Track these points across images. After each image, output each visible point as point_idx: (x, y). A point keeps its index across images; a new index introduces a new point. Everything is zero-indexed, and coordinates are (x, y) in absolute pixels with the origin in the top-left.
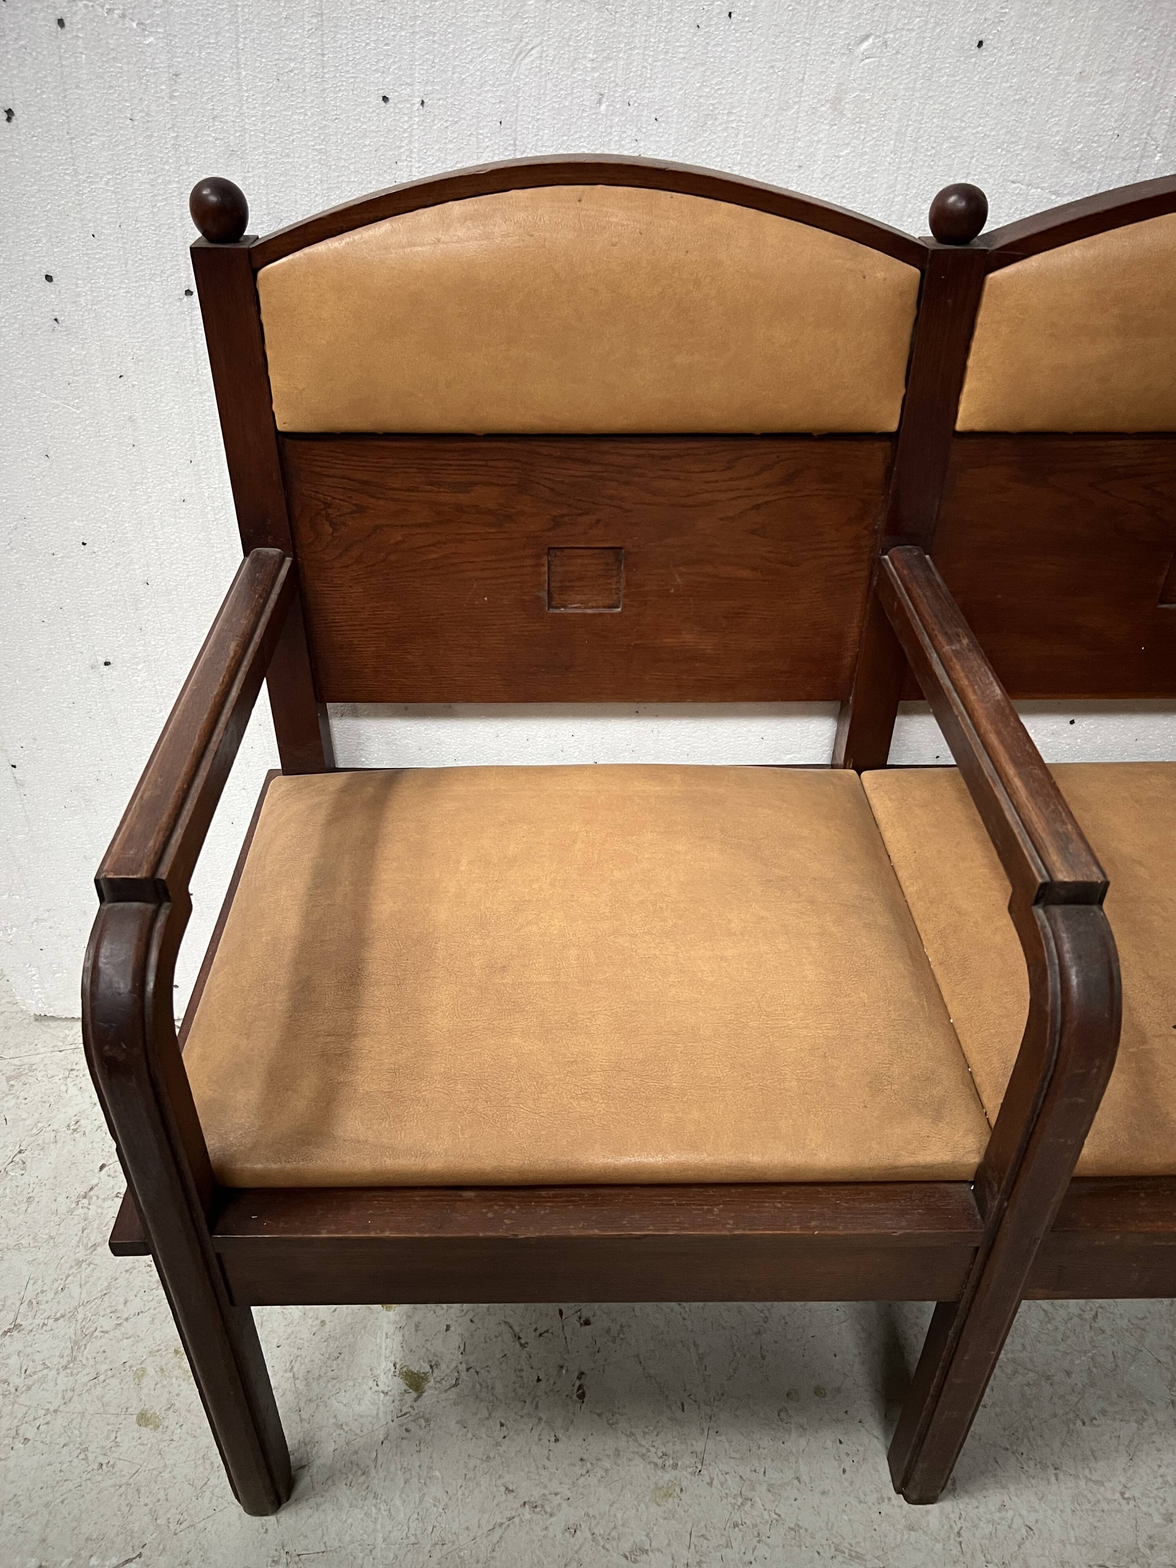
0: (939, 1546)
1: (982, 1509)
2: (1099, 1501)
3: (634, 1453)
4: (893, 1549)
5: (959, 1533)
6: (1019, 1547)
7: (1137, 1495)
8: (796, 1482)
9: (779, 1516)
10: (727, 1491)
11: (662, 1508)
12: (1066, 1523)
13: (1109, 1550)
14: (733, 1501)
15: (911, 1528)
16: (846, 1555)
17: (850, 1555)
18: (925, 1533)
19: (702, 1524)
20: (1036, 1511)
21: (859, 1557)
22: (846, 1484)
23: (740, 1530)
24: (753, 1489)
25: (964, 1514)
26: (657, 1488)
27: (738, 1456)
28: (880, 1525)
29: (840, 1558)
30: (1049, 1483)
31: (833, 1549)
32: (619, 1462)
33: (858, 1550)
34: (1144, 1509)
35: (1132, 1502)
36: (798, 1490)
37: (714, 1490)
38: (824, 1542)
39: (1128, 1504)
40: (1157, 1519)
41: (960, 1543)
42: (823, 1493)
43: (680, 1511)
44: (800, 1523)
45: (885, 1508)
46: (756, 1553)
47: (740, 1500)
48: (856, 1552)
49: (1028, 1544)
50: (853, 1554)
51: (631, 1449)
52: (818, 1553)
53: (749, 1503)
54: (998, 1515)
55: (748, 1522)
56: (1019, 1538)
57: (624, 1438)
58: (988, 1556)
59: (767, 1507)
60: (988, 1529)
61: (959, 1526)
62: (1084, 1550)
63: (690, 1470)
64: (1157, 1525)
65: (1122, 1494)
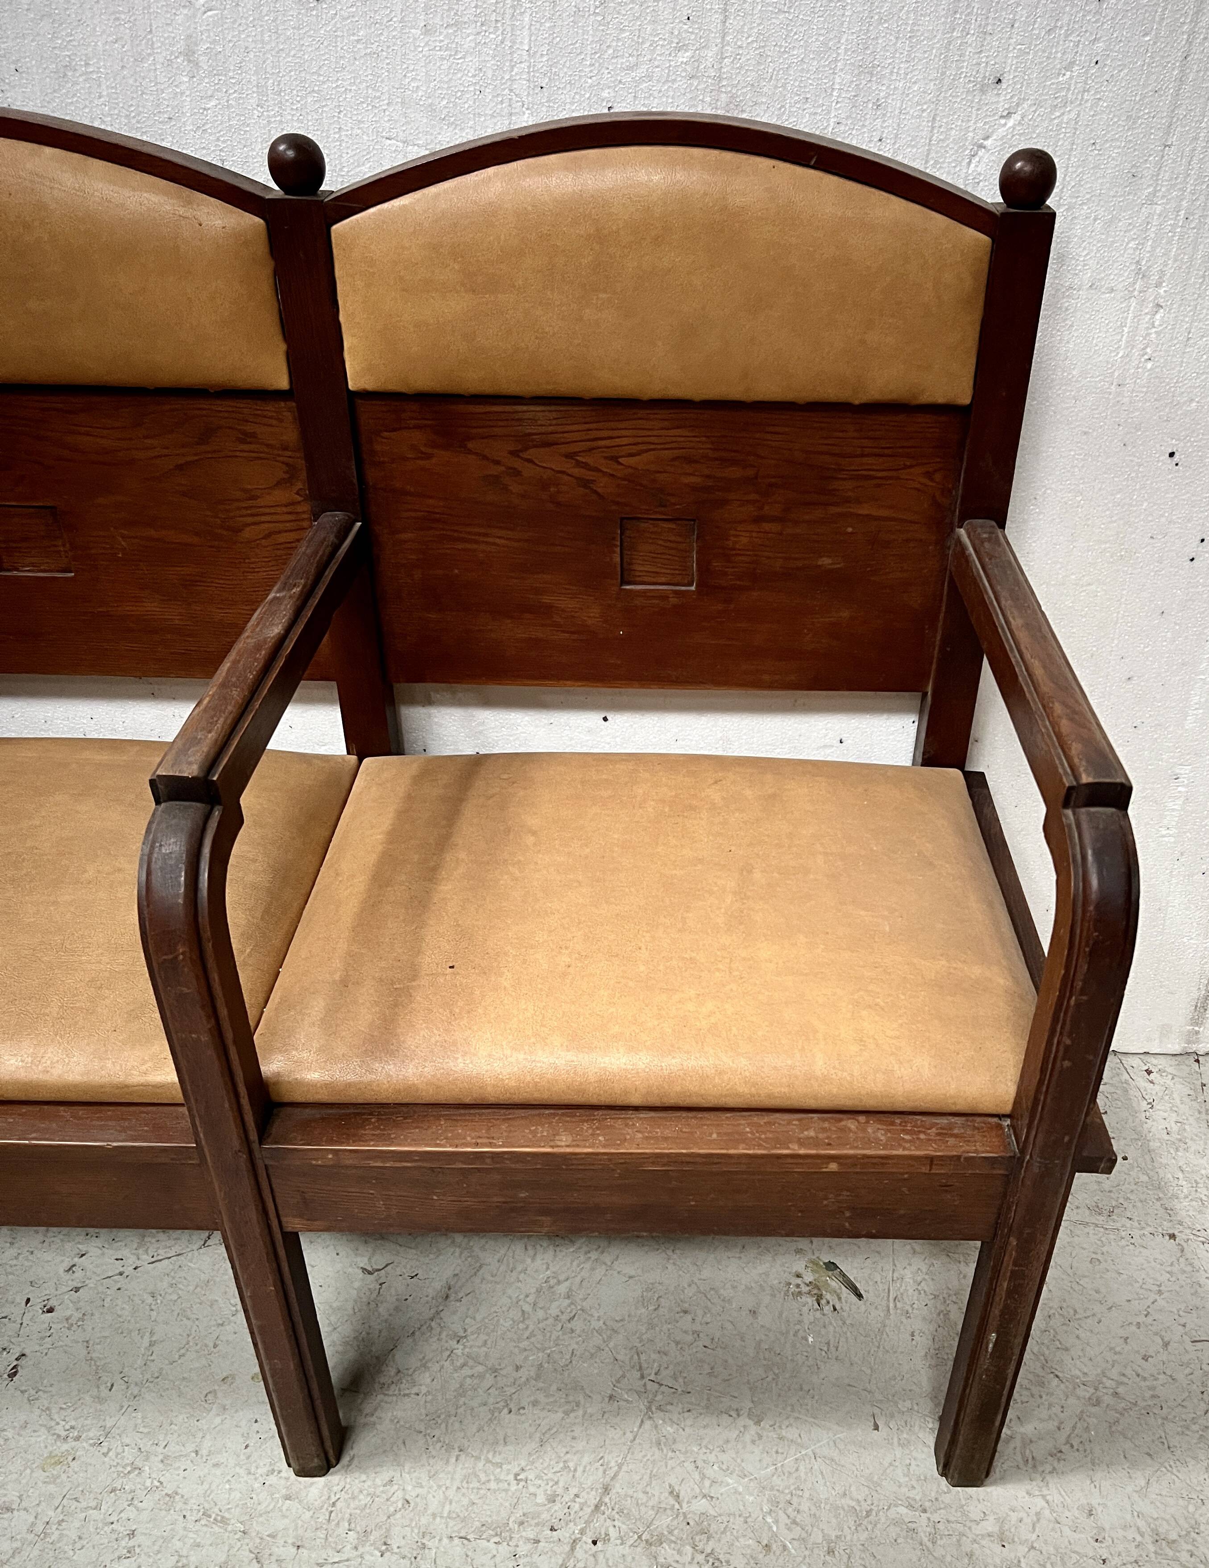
0: (308, 1514)
1: (369, 1483)
2: (489, 1481)
3: (41, 1425)
4: (261, 1515)
5: (334, 1504)
6: (389, 1517)
7: (531, 1476)
8: (194, 1455)
9: (161, 1483)
10: (119, 1461)
11: (47, 1474)
12: (446, 1498)
13: (478, 1524)
14: (121, 1469)
15: (288, 1498)
16: (212, 1520)
17: (215, 1519)
18: (300, 1502)
19: (81, 1489)
20: (422, 1487)
21: (224, 1521)
22: (242, 1457)
23: (116, 1495)
24: (147, 1459)
25: (348, 1486)
26: (50, 1456)
27: (146, 1430)
28: (258, 1495)
29: (203, 1522)
30: (448, 1462)
31: (201, 1513)
32: (22, 1433)
33: (227, 1515)
34: (532, 1489)
35: (522, 1483)
36: (192, 1461)
37: (106, 1459)
38: (195, 1507)
39: (518, 1484)
40: (541, 1499)
41: (331, 1512)
42: (216, 1465)
43: (64, 1477)
44: (180, 1491)
45: (272, 1479)
46: (122, 1515)
47: (129, 1469)
48: (223, 1517)
49: (398, 1516)
50: (219, 1518)
51: (40, 1422)
52: (184, 1517)
53: (137, 1472)
54: (381, 1488)
55: (127, 1488)
56: (392, 1509)
57: (37, 1412)
58: (353, 1525)
59: (153, 1476)
60: (364, 1500)
61: (338, 1496)
62: (451, 1523)
63: (92, 1442)
64: (537, 1505)
65: (516, 1475)
